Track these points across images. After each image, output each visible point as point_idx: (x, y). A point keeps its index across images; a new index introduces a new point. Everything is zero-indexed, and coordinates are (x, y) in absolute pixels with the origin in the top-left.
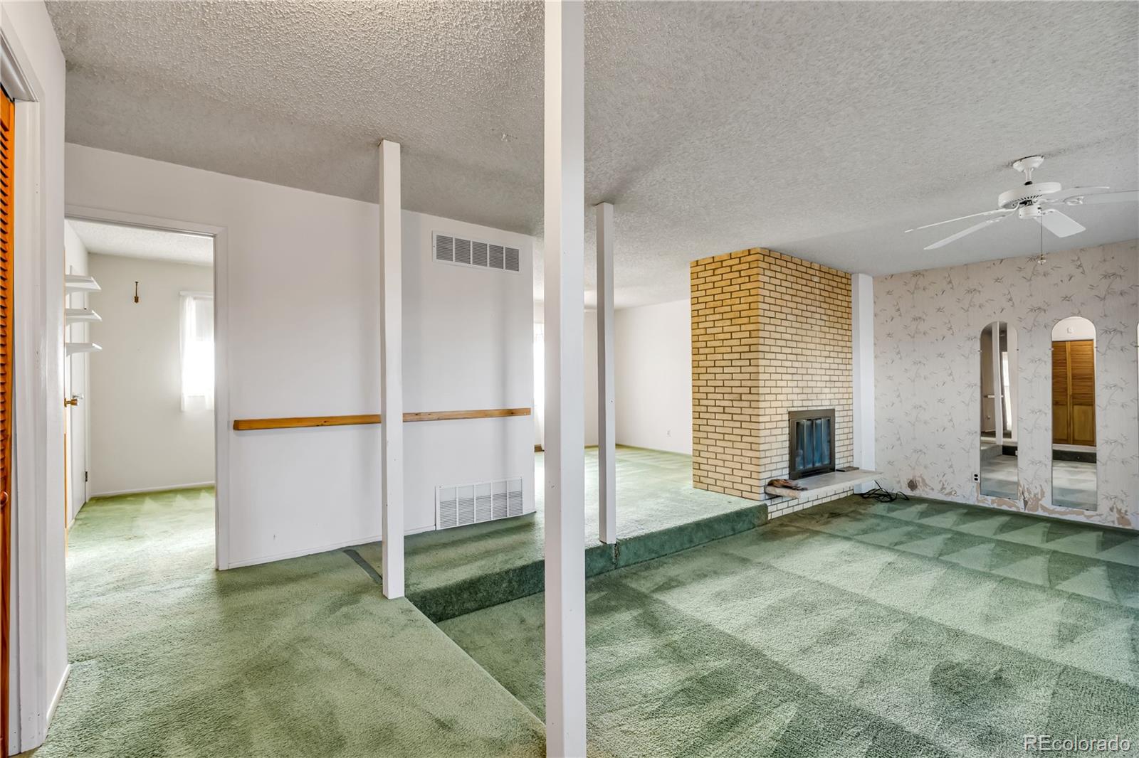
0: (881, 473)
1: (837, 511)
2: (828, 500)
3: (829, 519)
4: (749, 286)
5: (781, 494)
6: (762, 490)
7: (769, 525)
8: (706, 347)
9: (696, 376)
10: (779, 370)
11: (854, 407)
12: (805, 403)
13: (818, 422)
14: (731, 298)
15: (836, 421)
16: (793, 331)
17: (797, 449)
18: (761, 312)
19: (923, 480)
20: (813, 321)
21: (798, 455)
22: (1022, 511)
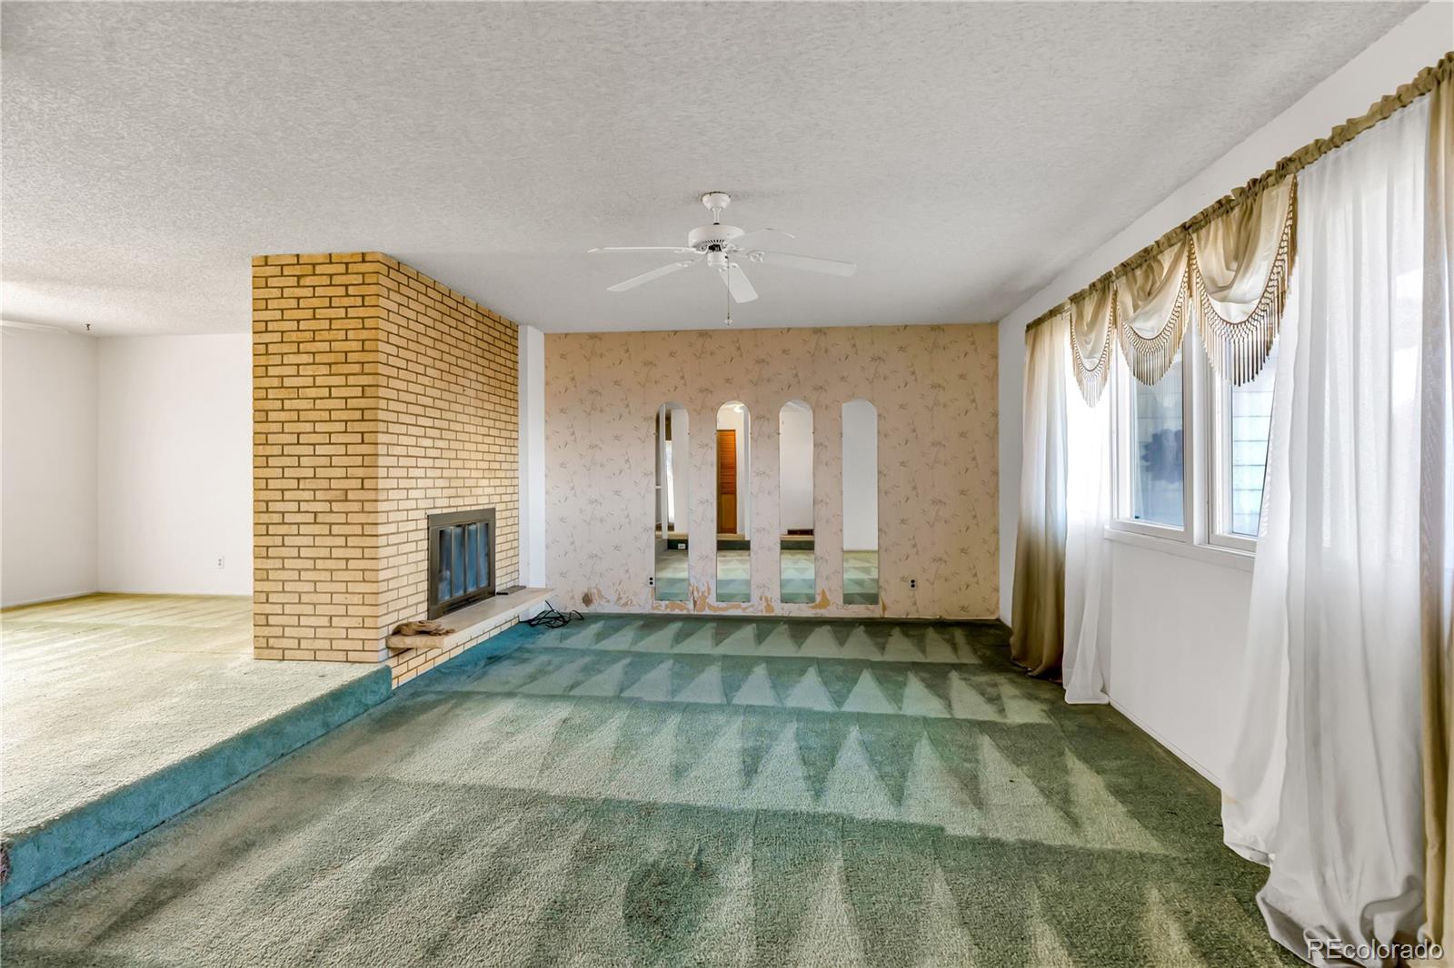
0: (552, 590)
1: (497, 653)
2: (486, 637)
3: (485, 670)
4: (362, 312)
5: (414, 646)
6: (382, 644)
7: (394, 699)
8: (283, 410)
9: (262, 461)
10: (412, 451)
11: (520, 505)
12: (454, 502)
13: (473, 527)
14: (330, 329)
15: (497, 525)
16: (436, 393)
17: (440, 571)
18: (382, 358)
19: (599, 592)
20: (466, 382)
21: (441, 579)
22: (692, 612)
